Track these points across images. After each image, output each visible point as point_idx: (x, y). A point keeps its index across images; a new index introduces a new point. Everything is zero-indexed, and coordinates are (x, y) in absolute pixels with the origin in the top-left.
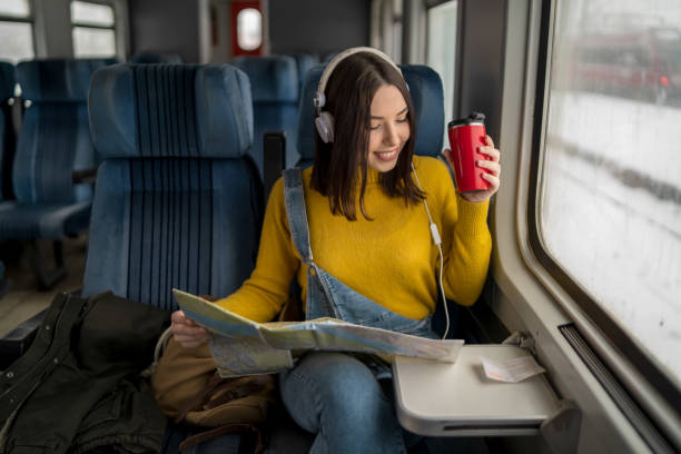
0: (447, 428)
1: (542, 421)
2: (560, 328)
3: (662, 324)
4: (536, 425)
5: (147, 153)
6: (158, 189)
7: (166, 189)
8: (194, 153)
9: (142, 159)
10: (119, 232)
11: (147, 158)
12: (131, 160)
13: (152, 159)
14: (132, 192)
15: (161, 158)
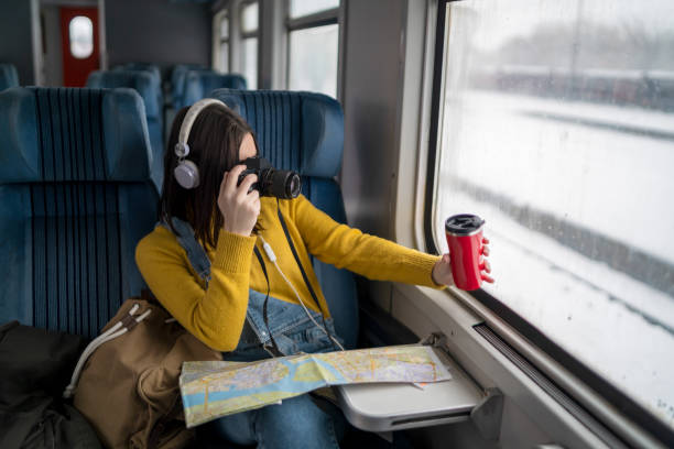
0: (394, 423)
1: (471, 408)
2: (474, 327)
3: (569, 318)
4: (467, 412)
5: (49, 177)
6: (61, 213)
7: (70, 213)
8: (100, 176)
9: (44, 184)
10: (21, 259)
11: (50, 183)
12: (32, 185)
13: (54, 184)
14: (33, 217)
15: (64, 183)
